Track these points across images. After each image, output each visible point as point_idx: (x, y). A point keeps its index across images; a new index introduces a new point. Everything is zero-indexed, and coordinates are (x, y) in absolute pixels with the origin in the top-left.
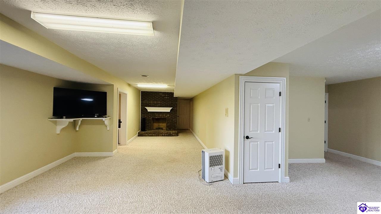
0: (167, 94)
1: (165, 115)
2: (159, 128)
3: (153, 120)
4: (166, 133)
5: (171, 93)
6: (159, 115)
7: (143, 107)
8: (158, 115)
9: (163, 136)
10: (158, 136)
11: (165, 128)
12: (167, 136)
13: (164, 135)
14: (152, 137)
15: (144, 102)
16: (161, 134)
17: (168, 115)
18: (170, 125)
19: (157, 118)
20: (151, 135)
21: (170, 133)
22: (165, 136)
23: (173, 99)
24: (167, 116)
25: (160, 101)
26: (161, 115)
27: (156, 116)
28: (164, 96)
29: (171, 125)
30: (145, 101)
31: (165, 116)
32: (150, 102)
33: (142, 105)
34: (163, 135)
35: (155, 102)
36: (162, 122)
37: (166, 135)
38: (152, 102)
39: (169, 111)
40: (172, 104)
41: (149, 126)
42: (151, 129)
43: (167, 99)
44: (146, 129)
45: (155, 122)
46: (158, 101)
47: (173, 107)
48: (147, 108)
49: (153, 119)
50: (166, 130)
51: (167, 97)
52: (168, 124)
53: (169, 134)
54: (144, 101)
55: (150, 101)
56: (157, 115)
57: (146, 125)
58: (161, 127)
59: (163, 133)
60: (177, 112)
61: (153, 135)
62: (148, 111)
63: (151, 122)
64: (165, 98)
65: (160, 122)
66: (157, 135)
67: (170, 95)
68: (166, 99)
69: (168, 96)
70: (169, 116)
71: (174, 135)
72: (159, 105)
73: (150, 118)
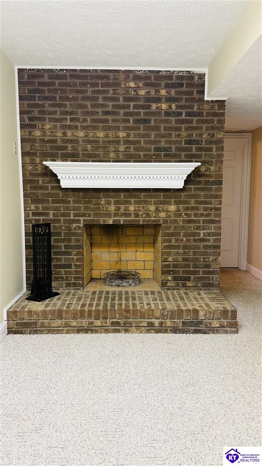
0: (167, 86)
1: (152, 208)
2: (121, 276)
3: (90, 235)
4: (172, 315)
5: (190, 76)
6: (122, 207)
7: (33, 163)
8: (118, 209)
9: (151, 328)
10: (126, 331)
11: (149, 274)
12: (175, 330)
13: (157, 322)
14: (89, 336)
15: (37, 133)
16: (143, 316)
17: (172, 208)
18: (180, 258)
19: (111, 222)
20: (85, 322)
21: (196, 312)
22: (166, 331)
23: (200, 114)
24: (167, 211)
25: (126, 128)
26: (132, 208)
27: (108, 215)
28: (149, 100)
29: (184, 260)
30: (43, 130)
31: (157, 210)
32: (69, 133)
33: (28, 149)
34: (151, 325)
35: (101, 134)
36: (136, 245)
37: (169, 323)
38: (81, 134)
39: (180, 185)
40: (197, 142)
41: (70, 266)
42: (77, 284)
43: (167, 114)
44: (54, 284)
45: (101, 245)
46: (117, 128)
47: (203, 163)
48: (55, 166)
49: (89, 227)
50: (157, 288)
51: (169, 100)
52: (169, 254)
53: (187, 318)
54: (34, 126)
55: (70, 127)
56: (112, 208)
57: (54, 263)
58: (131, 267)
59: (151, 313)
60: (220, 189)
61: (98, 323)
62: (64, 184)
63: (80, 247)
64: (154, 106)
65: (127, 246)
66: (118, 324)
67: (184, 89)
68: (157, 113)
69: (173, 92)
70: (178, 214)
71: (216, 324)
72: (122, 148)
73: (74, 221)
